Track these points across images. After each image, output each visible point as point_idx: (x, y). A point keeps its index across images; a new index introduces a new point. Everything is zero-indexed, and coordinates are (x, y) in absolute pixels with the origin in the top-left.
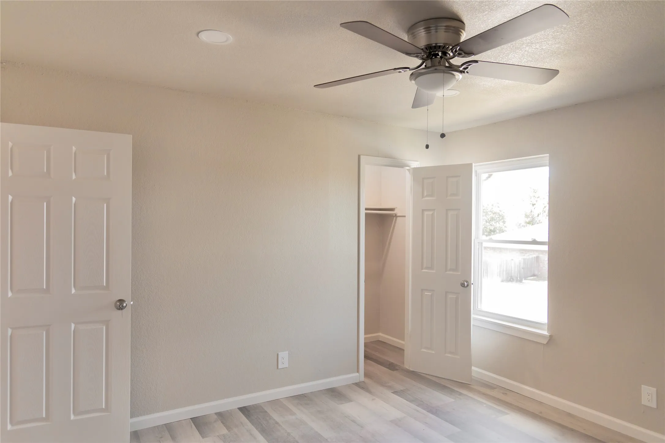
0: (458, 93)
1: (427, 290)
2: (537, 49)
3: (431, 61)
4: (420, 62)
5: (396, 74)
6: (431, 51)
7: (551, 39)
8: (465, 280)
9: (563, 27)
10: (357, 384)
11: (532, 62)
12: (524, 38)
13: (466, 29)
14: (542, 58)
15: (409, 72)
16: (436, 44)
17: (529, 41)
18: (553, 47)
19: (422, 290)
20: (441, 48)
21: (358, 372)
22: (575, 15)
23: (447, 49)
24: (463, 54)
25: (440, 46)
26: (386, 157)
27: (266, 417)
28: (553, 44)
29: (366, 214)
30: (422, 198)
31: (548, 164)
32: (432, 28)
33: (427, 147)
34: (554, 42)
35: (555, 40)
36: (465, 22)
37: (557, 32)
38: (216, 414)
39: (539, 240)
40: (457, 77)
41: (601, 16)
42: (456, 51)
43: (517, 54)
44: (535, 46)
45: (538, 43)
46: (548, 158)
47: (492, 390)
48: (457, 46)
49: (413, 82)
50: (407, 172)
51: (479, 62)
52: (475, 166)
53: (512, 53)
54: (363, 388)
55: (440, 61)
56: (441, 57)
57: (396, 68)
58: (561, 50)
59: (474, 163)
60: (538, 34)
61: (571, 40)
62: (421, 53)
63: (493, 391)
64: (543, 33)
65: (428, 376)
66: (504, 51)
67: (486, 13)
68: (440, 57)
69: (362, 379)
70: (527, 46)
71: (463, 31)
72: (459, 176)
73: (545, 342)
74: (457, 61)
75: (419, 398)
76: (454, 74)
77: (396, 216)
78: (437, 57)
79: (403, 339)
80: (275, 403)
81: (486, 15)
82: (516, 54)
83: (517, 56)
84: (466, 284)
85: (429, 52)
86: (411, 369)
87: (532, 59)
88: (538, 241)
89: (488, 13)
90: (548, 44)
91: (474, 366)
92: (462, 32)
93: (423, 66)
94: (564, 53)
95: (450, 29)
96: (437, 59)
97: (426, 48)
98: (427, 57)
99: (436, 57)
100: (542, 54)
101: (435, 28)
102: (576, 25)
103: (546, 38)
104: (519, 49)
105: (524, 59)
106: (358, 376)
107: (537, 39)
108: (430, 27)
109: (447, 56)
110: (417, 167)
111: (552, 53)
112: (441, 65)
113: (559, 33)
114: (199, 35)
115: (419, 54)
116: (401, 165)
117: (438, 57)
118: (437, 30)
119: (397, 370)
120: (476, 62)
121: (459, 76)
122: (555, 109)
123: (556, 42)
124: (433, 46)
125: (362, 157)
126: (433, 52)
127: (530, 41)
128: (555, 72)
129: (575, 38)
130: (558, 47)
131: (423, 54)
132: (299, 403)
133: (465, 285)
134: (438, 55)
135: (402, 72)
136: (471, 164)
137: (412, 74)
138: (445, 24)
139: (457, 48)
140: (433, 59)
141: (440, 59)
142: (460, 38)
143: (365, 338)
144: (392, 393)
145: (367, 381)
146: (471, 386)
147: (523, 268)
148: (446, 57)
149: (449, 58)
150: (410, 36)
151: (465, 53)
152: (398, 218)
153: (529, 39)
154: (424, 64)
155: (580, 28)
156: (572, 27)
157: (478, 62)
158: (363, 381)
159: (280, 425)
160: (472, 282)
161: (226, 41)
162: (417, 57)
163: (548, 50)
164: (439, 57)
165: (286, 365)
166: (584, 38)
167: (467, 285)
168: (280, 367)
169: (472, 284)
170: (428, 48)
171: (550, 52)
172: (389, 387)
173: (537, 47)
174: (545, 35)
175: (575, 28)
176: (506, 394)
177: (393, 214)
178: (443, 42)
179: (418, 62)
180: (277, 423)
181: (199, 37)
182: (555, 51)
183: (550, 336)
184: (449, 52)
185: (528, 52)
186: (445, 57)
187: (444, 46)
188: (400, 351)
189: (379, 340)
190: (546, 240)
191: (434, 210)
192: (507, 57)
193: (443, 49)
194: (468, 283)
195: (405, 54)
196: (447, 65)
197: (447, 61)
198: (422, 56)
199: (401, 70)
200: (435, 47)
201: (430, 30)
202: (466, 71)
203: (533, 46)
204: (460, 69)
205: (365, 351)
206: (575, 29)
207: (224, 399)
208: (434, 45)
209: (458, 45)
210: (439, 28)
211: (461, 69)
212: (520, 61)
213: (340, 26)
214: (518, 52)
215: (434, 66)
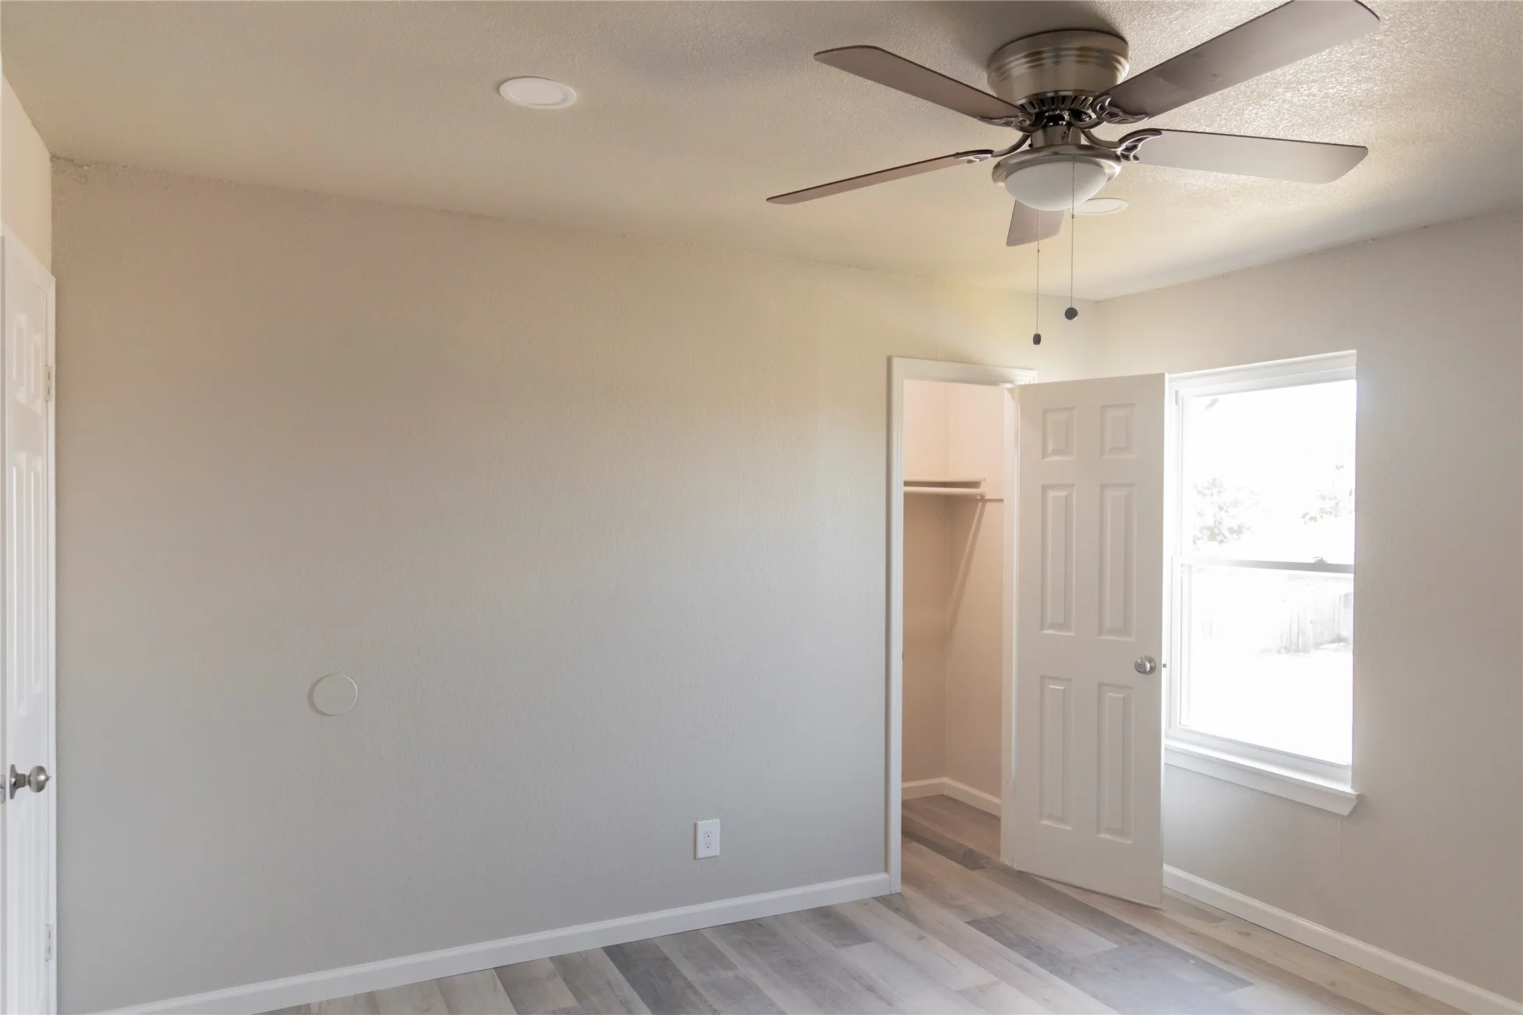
0: (1125, 205)
1: (1056, 679)
2: (1314, 95)
3: (1045, 134)
4: (1019, 135)
5: (961, 167)
6: (1044, 109)
7: (1347, 72)
8: (1145, 657)
9: (1375, 40)
10: (885, 900)
11: (1304, 129)
12: (1278, 71)
13: (1130, 53)
14: (1328, 117)
15: (991, 161)
16: (1056, 92)
17: (1291, 77)
18: (1355, 89)
19: (1043, 678)
20: (1068, 103)
21: (886, 869)
22: (1403, 11)
23: (1082, 103)
24: (1121, 114)
25: (1064, 98)
26: (953, 360)
27: (666, 972)
28: (1353, 84)
29: (906, 495)
30: (1043, 458)
31: (1355, 375)
32: (1044, 55)
33: (1037, 339)
34: (1355, 77)
35: (1358, 74)
36: (1128, 38)
37: (1363, 55)
38: (552, 959)
39: (1330, 560)
40: (1107, 171)
41: (1472, 10)
42: (1102, 108)
43: (1263, 111)
44: (1309, 90)
45: (1313, 81)
46: (1354, 359)
47: (1215, 925)
48: (1105, 97)
49: (1001, 184)
50: (1007, 396)
51: (1162, 132)
52: (1171, 380)
53: (1251, 108)
54: (897, 910)
55: (1065, 132)
56: (1069, 124)
57: (960, 152)
58: (1375, 98)
59: (1170, 374)
60: (1313, 60)
61: (1398, 71)
62: (1016, 116)
63: (1217, 927)
64: (1325, 57)
65: (1056, 886)
66: (1231, 103)
67: (1177, 13)
68: (1067, 122)
69: (897, 886)
70: (1287, 89)
71: (1122, 60)
72: (1133, 405)
73: (1345, 810)
74: (1108, 132)
75: (1032, 938)
76: (1103, 165)
77: (983, 500)
78: (1058, 124)
79: (997, 794)
80: (690, 939)
81: (1177, 18)
82: (1260, 110)
83: (1263, 113)
84: (1148, 666)
85: (1037, 114)
86: (1016, 867)
87: (1303, 121)
88: (1329, 562)
89: (1182, 14)
90: (1341, 83)
91: (1170, 864)
92: (1119, 62)
93: (1025, 147)
94: (1384, 103)
95: (1090, 57)
96: (1058, 127)
97: (1031, 103)
98: (1033, 125)
99: (1056, 124)
100: (1326, 108)
101: (1052, 54)
102: (1409, 34)
103: (1335, 69)
104: (1268, 98)
105: (1282, 120)
106: (889, 881)
107: (1313, 72)
108: (1040, 53)
109: (1082, 120)
110: (1032, 383)
111: (1354, 105)
112: (1067, 144)
113: (1367, 56)
114: (500, 90)
115: (1013, 119)
116: (992, 379)
117: (1060, 123)
118: (1059, 60)
119: (982, 867)
120: (1157, 132)
121: (1113, 168)
122: (1373, 239)
123: (1360, 78)
124: (1048, 98)
125: (896, 361)
126: (1047, 111)
127: (1294, 79)
128: (1359, 152)
129: (1409, 66)
130: (1367, 89)
131: (1021, 119)
132: (744, 939)
133: (1148, 668)
134: (1063, 119)
135: (975, 161)
136: (1163, 375)
137: (997, 166)
138: (1078, 44)
139: (1104, 102)
140: (1049, 129)
141: (1065, 129)
142: (1114, 77)
143: (904, 790)
144: (967, 923)
145: (910, 892)
146: (1160, 912)
147: (1311, 622)
148: (1082, 123)
149: (1090, 124)
150: (994, 74)
151: (1126, 112)
152: (988, 505)
153: (1291, 72)
154: (1029, 142)
155: (1420, 41)
156: (1398, 41)
157: (1161, 134)
158: (900, 894)
159: (696, 993)
160: (1163, 663)
161: (565, 100)
162: (1008, 124)
163: (1342, 97)
164: (1064, 123)
165: (715, 850)
166: (1432, 67)
167: (1152, 669)
168: (700, 854)
169: (1165, 666)
170: (1034, 102)
171: (1346, 102)
172: (962, 910)
173: (1314, 90)
174: (1330, 61)
175: (1407, 43)
176: (1248, 934)
177: (975, 495)
178: (1072, 88)
179: (1015, 135)
180: (691, 987)
181: (501, 93)
182: (1361, 99)
183: (1357, 796)
184: (1090, 112)
185: (1291, 102)
186: (1080, 123)
187: (1076, 97)
188: (990, 820)
189: (942, 796)
190: (1350, 561)
191: (1071, 486)
192: (1238, 118)
193: (1072, 104)
194: (1153, 664)
195: (979, 119)
196: (1084, 141)
197: (1083, 133)
198: (1020, 122)
199: (971, 158)
200: (1052, 99)
201: (1040, 59)
202: (1132, 155)
203: (1303, 89)
204: (1115, 152)
205: (904, 818)
206: (1406, 45)
207: (572, 926)
208: (1050, 95)
209: (1106, 93)
210: (1064, 53)
211: (1119, 151)
212: (1273, 127)
213: (815, 59)
214: (1265, 105)
215: (1051, 146)
